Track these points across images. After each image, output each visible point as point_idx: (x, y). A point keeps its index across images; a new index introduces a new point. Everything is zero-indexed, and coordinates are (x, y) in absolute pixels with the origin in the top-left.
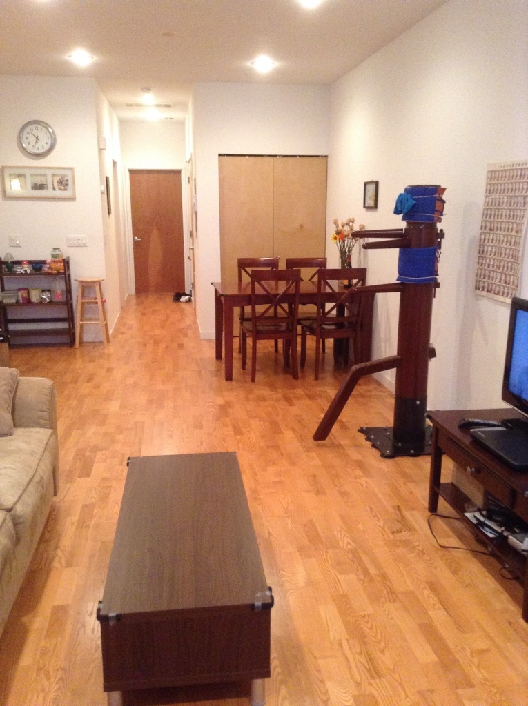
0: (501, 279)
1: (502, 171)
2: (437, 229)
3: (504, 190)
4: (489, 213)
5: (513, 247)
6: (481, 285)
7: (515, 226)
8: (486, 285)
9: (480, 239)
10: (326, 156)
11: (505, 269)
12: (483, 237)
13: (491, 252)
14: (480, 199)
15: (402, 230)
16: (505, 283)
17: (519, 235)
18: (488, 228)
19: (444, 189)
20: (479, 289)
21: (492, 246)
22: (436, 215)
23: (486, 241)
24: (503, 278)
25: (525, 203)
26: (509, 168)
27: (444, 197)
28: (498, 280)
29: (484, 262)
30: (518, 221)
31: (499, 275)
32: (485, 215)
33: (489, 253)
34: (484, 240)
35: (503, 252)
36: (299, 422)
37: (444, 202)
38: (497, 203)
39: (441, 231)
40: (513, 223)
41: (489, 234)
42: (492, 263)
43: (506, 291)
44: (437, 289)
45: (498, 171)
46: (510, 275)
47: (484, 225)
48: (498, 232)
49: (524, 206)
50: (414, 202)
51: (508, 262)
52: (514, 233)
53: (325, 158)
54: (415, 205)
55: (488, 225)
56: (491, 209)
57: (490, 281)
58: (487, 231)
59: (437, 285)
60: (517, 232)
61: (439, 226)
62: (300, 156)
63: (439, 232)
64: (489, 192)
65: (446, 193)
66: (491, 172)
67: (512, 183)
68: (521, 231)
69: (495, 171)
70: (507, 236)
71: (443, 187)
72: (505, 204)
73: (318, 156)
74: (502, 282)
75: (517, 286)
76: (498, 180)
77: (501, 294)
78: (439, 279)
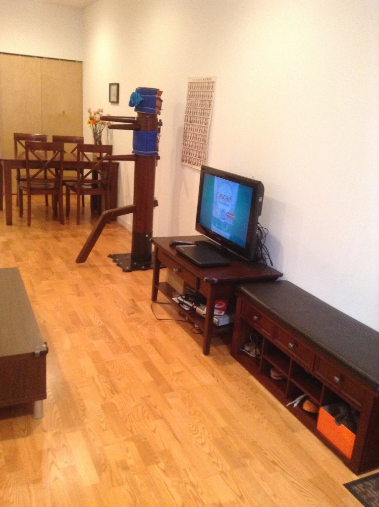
0: (196, 155)
1: (197, 83)
2: (157, 120)
3: (198, 95)
4: (189, 110)
5: (203, 134)
6: (185, 159)
7: (204, 120)
8: (188, 159)
9: (184, 128)
10: (81, 62)
11: (199, 148)
12: (186, 127)
13: (191, 137)
14: (184, 101)
15: (134, 118)
16: (199, 157)
17: (206, 126)
18: (189, 121)
19: (162, 92)
20: (184, 161)
21: (191, 133)
22: (157, 110)
23: (188, 129)
24: (198, 154)
25: (210, 105)
26: (201, 81)
27: (162, 97)
28: (195, 155)
29: (187, 143)
30: (206, 117)
31: (195, 153)
32: (187, 112)
33: (189, 138)
34: (187, 128)
35: (198, 137)
36: (66, 252)
37: (161, 101)
38: (194, 105)
39: (160, 120)
40: (203, 118)
41: (190, 125)
42: (191, 144)
43: (199, 162)
44: (158, 160)
45: (195, 83)
46: (201, 152)
47: (186, 118)
48: (195, 124)
49: (210, 107)
50: (142, 99)
51: (200, 143)
52: (204, 125)
53: (80, 64)
54: (142, 101)
55: (189, 119)
56: (191, 108)
57: (190, 156)
58: (188, 123)
59: (158, 158)
60: (205, 124)
61: (159, 117)
62: (62, 60)
63: (159, 121)
64: (190, 96)
65: (163, 94)
66: (191, 83)
67: (203, 91)
68: (208, 123)
69: (193, 83)
70: (200, 126)
71: (161, 90)
72: (198, 105)
73: (75, 61)
74: (197, 156)
75: (205, 159)
76: (195, 89)
77: (196, 164)
78: (160, 153)
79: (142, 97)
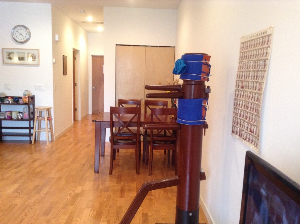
0: (248, 127)
1: (250, 41)
2: (205, 86)
3: (251, 56)
4: (241, 74)
5: (257, 103)
6: (236, 130)
7: (258, 85)
8: (238, 130)
9: (235, 95)
10: (174, 47)
11: (251, 120)
12: (237, 93)
13: (242, 105)
14: (235, 64)
15: (180, 85)
16: (251, 131)
17: (260, 92)
18: (240, 87)
19: (210, 57)
20: (234, 133)
21: (242, 100)
22: (203, 76)
23: (239, 96)
24: (249, 127)
25: (265, 65)
26: (254, 38)
27: (211, 63)
28: (246, 128)
29: (237, 112)
30: (260, 81)
31: (246, 125)
32: (239, 76)
33: (240, 106)
34: (238, 95)
35: (250, 106)
37: (209, 66)
38: (246, 67)
39: (208, 87)
40: (256, 82)
41: (241, 91)
42: (242, 114)
43: (251, 138)
44: (206, 129)
45: (247, 42)
46: (254, 125)
47: (238, 83)
48: (247, 90)
49: (264, 68)
50: (185, 65)
51: (253, 114)
52: (257, 91)
53: (174, 48)
54: (185, 67)
55: (240, 84)
56: (242, 72)
57: (241, 128)
58: (240, 88)
59: (206, 126)
60: (259, 90)
61: (207, 84)
62: (160, 46)
63: (206, 88)
64: (241, 58)
65: (211, 59)
66: (243, 43)
67: (256, 50)
68: (262, 88)
69: (245, 42)
70: (253, 92)
71: (209, 55)
72: (251, 67)
73: (170, 47)
74: (249, 130)
75: (258, 136)
76: (247, 48)
77: (248, 140)
78: (208, 120)
79: (185, 63)
